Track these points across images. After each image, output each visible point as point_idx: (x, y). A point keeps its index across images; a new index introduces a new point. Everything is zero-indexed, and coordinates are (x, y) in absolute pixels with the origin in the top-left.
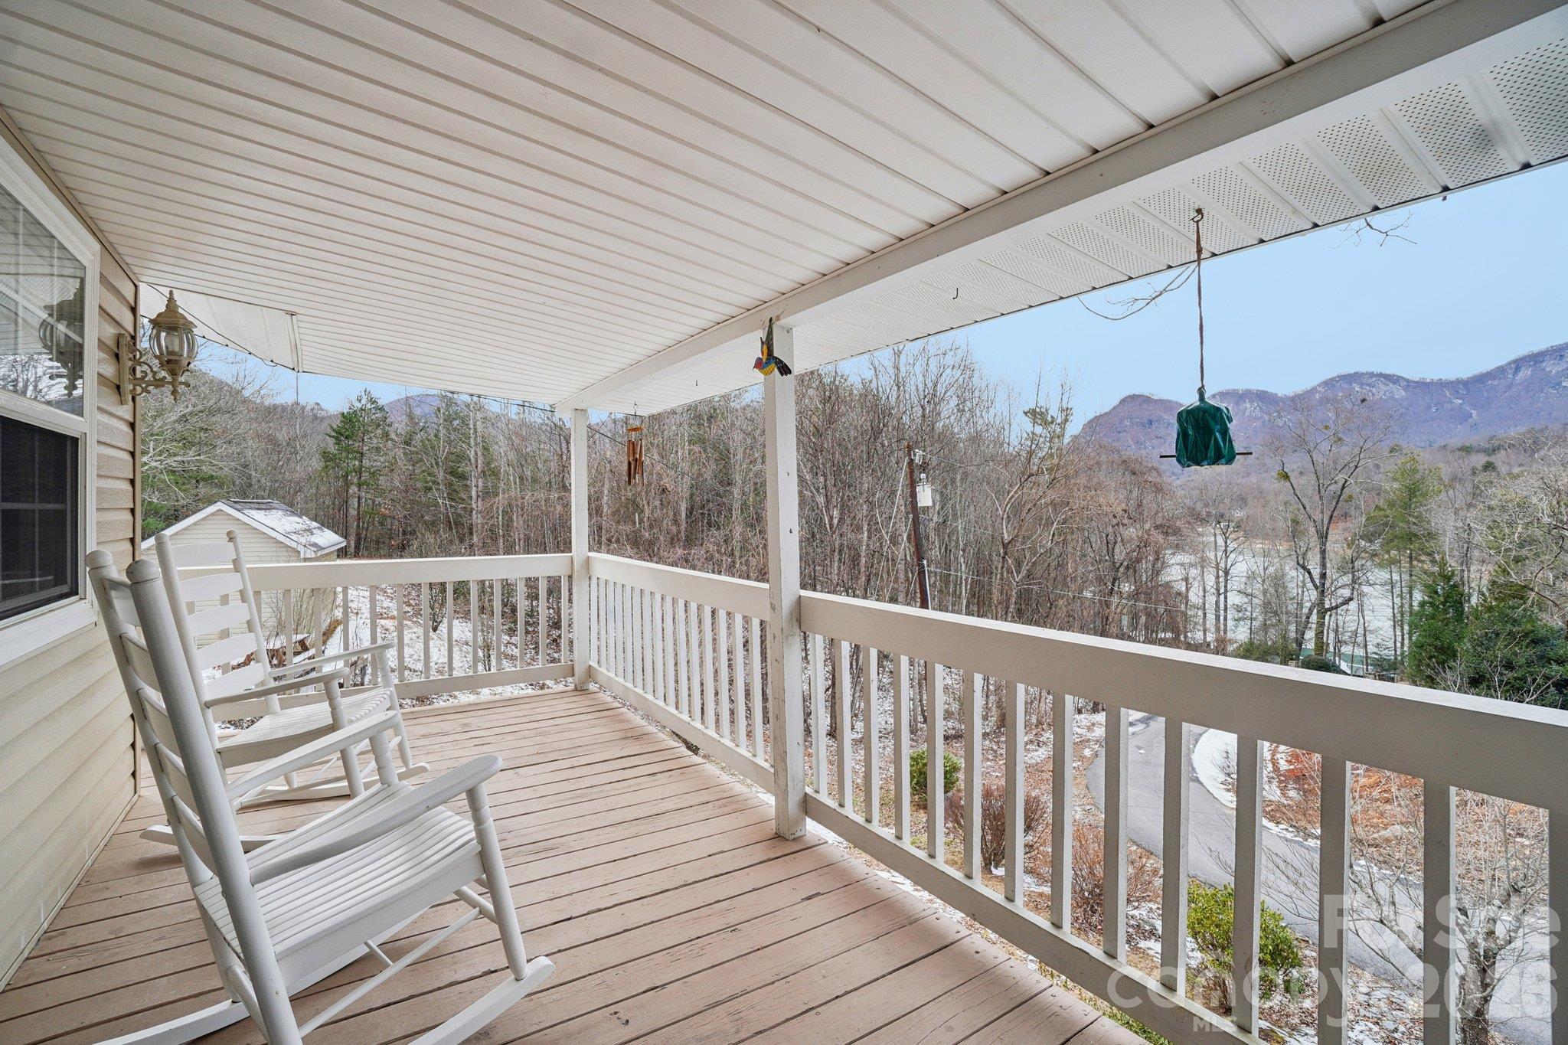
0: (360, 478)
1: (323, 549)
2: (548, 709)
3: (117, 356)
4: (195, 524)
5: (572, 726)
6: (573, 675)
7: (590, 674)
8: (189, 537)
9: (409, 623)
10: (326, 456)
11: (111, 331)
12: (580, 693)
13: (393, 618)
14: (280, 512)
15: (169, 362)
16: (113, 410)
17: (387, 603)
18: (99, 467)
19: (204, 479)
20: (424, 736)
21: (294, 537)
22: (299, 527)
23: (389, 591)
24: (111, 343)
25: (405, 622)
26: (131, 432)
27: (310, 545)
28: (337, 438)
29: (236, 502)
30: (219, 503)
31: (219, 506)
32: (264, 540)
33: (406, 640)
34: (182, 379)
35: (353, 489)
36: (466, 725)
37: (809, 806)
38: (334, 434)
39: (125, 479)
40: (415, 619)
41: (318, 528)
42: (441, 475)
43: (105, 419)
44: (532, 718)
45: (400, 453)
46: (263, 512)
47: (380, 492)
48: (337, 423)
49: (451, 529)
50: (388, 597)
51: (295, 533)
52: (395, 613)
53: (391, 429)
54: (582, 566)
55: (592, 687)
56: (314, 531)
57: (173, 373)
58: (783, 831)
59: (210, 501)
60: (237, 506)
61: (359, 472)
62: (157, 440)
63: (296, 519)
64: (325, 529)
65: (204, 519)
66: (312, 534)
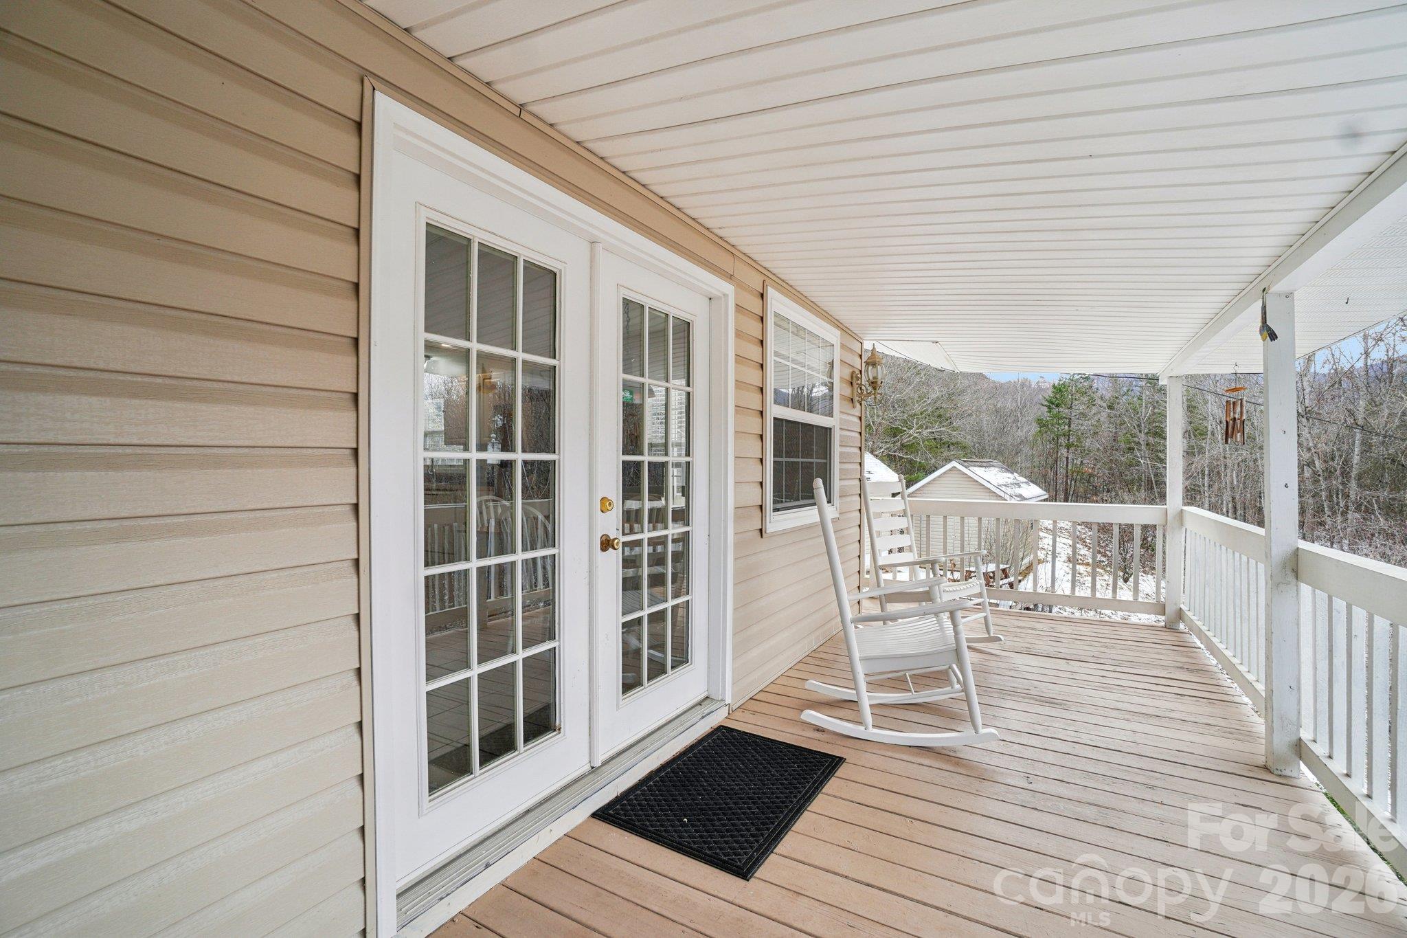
0: (1068, 440)
1: (1026, 499)
2: (1128, 634)
3: (852, 383)
4: (939, 477)
5: (1138, 648)
6: (1164, 615)
7: (1180, 615)
8: (935, 485)
9: (1101, 571)
10: (1041, 423)
11: (848, 371)
12: (1167, 630)
13: (1088, 564)
14: (997, 469)
15: (872, 383)
16: (848, 412)
17: (1083, 551)
18: (841, 441)
19: (953, 444)
20: (1019, 627)
21: (1003, 488)
22: (1011, 481)
23: (1088, 541)
24: (848, 377)
25: (1098, 570)
26: (859, 422)
27: (1016, 496)
28: (1049, 407)
29: (965, 461)
30: (953, 462)
31: (954, 464)
32: (982, 490)
33: (1098, 586)
34: (879, 391)
35: (1063, 451)
36: (1052, 628)
37: (1299, 749)
38: (1046, 403)
39: (856, 447)
40: (1108, 569)
41: (1026, 483)
42: (1142, 438)
43: (845, 417)
44: (1108, 636)
45: (1103, 416)
46: (983, 469)
47: (1085, 453)
48: (1050, 393)
49: (1152, 488)
50: (1086, 546)
51: (1005, 485)
52: (1090, 561)
53: (1095, 396)
54: (1175, 518)
55: (1182, 626)
56: (1022, 485)
57: (875, 388)
58: (1270, 764)
59: (948, 460)
60: (966, 464)
61: (1067, 435)
62: (917, 418)
63: (1009, 475)
64: (1031, 484)
65: (945, 473)
66: (1020, 487)
